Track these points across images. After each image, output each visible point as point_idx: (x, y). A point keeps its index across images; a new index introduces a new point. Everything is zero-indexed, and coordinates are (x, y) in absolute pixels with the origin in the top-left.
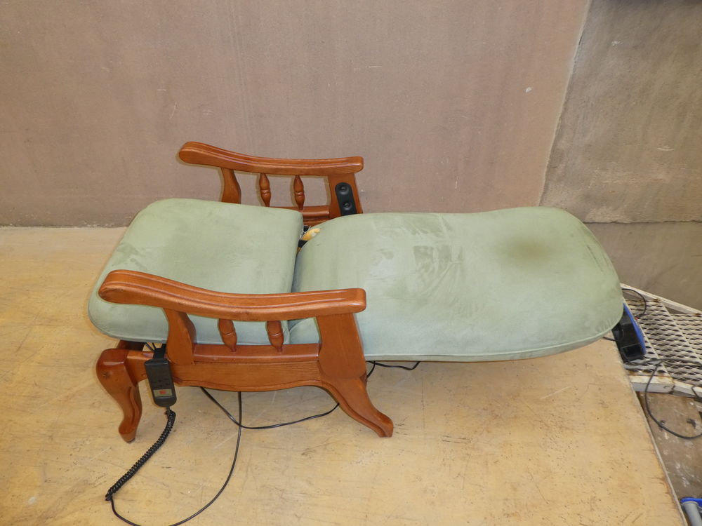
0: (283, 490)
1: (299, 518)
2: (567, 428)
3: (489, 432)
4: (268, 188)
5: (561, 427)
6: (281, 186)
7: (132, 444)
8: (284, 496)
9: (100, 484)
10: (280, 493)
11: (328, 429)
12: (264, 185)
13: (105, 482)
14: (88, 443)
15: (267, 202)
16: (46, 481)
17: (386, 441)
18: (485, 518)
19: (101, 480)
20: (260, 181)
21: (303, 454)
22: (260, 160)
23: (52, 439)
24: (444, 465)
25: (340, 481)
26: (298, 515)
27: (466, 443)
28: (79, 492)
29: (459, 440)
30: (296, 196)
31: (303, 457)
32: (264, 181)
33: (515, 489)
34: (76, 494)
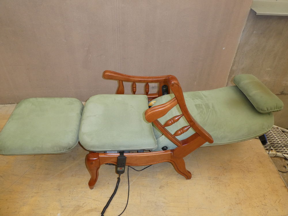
0: (156, 202)
1: (165, 212)
2: (250, 171)
3: (224, 175)
4: (136, 88)
5: (248, 171)
6: (140, 87)
7: (93, 190)
8: (157, 204)
9: (85, 206)
10: (155, 203)
11: (167, 178)
12: (134, 86)
13: (86, 205)
14: (75, 190)
15: (134, 93)
16: (62, 207)
17: (188, 181)
18: (230, 206)
19: (85, 204)
20: (133, 85)
21: (160, 188)
22: (134, 77)
23: (60, 190)
24: (211, 188)
25: (176, 197)
26: (164, 211)
27: (217, 179)
28: (77, 210)
29: (214, 179)
30: (146, 90)
31: (160, 189)
32: (134, 84)
33: (237, 194)
34: (76, 211)
